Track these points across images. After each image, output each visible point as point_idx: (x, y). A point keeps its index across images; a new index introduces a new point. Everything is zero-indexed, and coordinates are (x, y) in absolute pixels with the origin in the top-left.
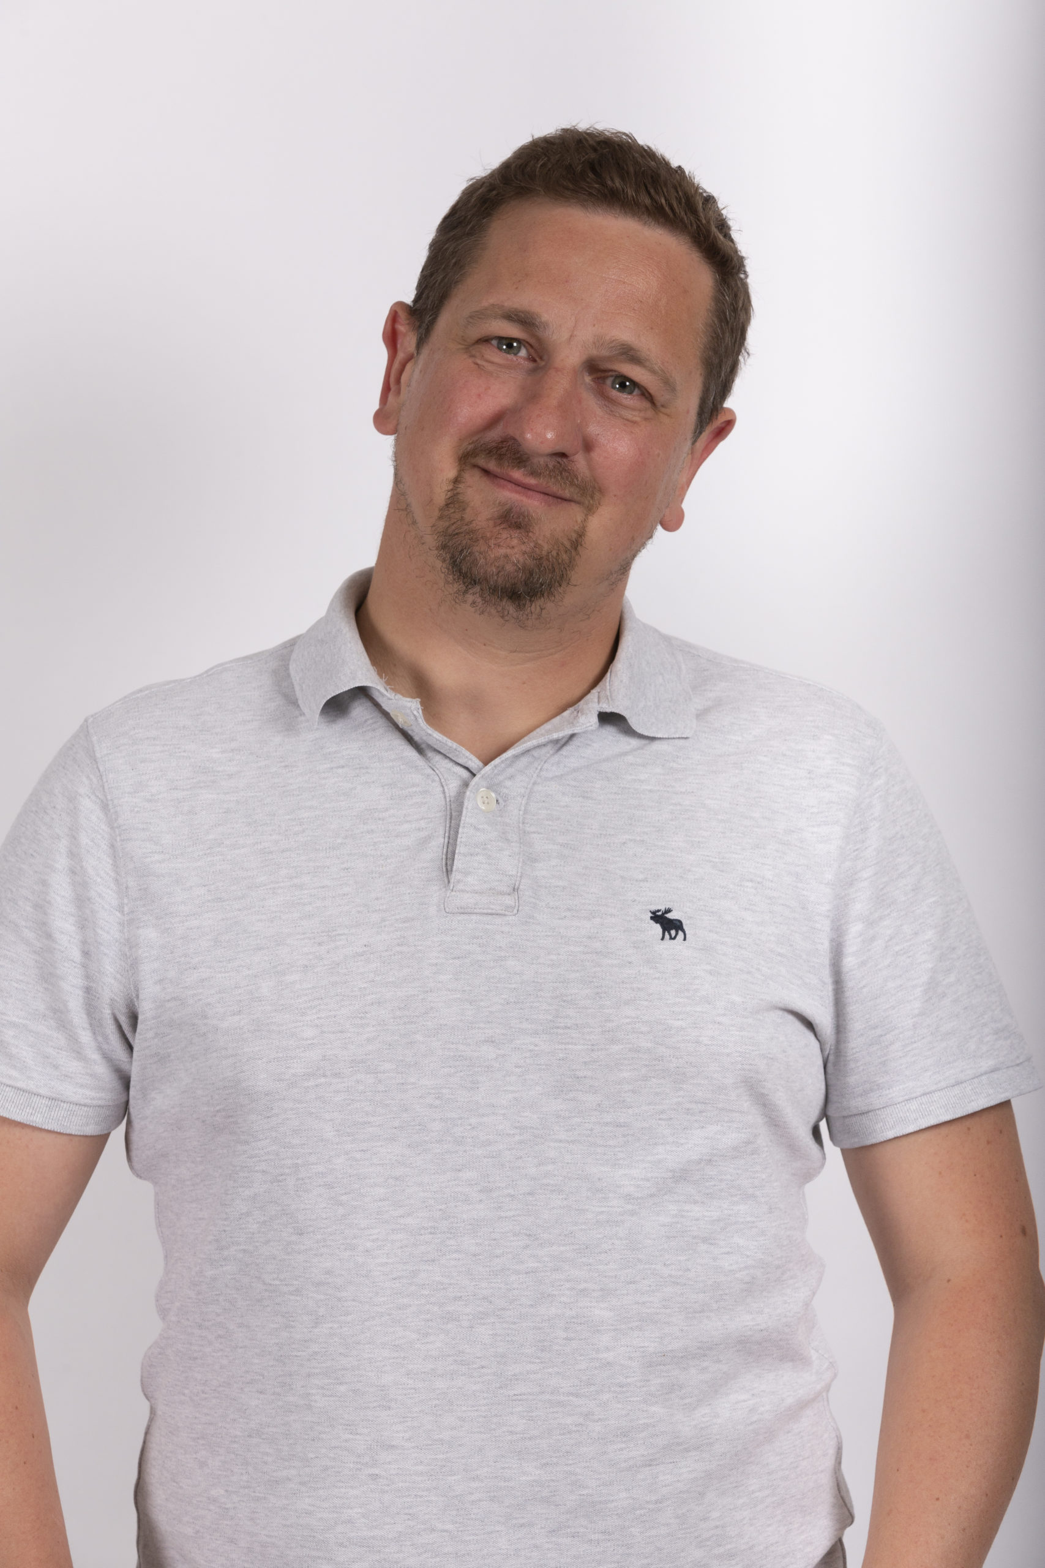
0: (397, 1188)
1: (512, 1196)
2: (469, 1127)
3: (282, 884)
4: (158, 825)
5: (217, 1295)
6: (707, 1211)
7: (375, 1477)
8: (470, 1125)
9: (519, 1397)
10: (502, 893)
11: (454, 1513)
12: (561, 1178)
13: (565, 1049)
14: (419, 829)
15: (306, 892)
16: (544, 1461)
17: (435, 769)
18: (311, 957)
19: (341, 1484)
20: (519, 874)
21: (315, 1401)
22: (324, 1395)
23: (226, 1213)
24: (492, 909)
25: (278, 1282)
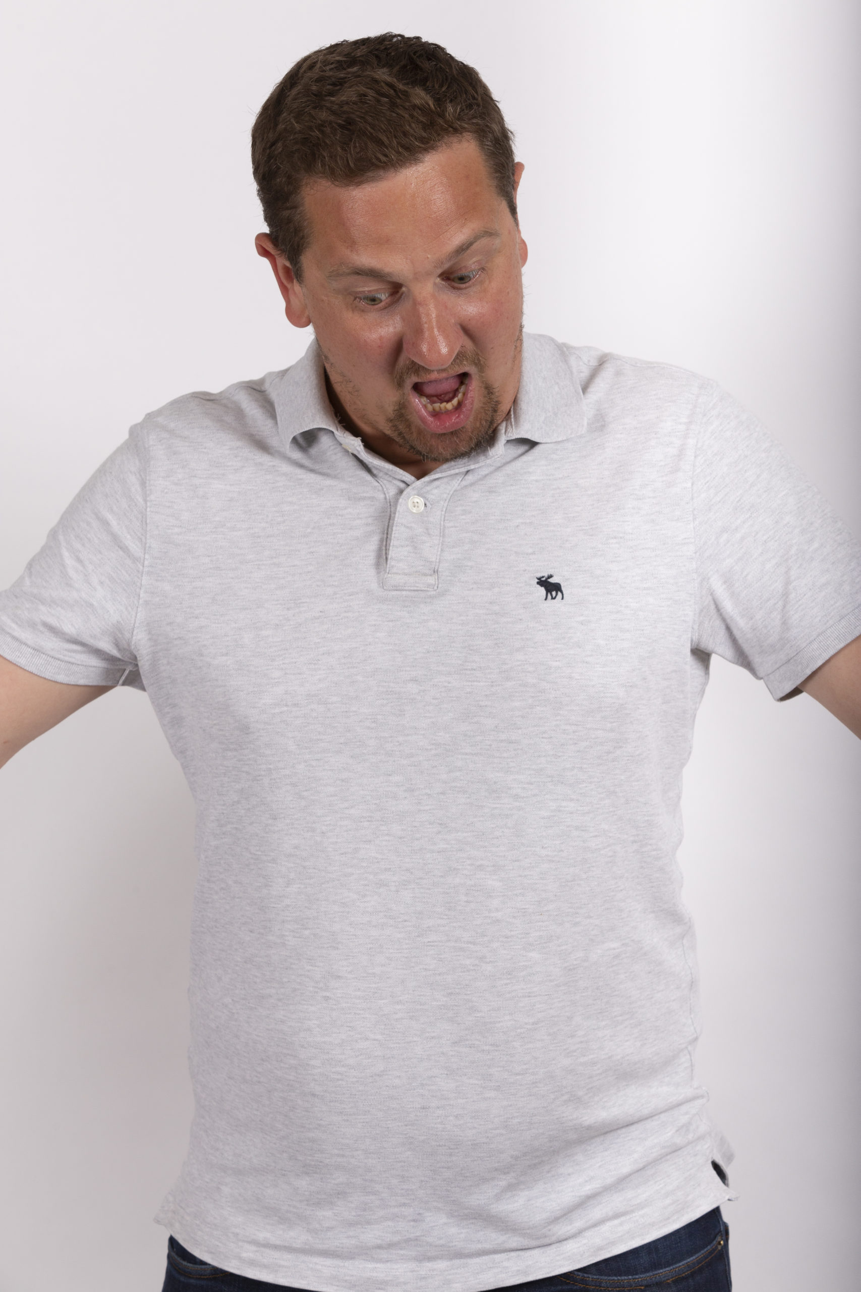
0: (343, 788)
1: (429, 795)
2: (397, 744)
3: (265, 562)
4: (180, 504)
5: (219, 859)
6: (581, 806)
7: (327, 998)
8: (398, 742)
9: (432, 944)
10: (425, 575)
11: (383, 1027)
12: (466, 782)
13: (472, 685)
14: (367, 524)
15: (281, 569)
16: (449, 991)
17: (380, 482)
18: (281, 618)
19: (305, 1002)
20: (438, 561)
21: (288, 941)
22: (294, 937)
23: (224, 801)
24: (417, 587)
25: (260, 853)
